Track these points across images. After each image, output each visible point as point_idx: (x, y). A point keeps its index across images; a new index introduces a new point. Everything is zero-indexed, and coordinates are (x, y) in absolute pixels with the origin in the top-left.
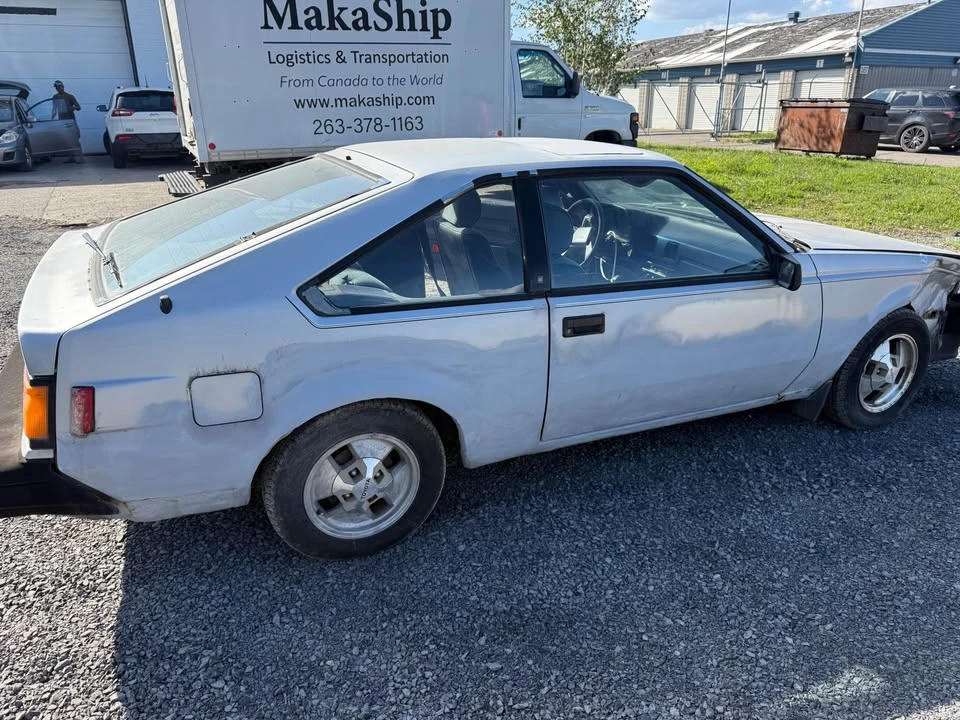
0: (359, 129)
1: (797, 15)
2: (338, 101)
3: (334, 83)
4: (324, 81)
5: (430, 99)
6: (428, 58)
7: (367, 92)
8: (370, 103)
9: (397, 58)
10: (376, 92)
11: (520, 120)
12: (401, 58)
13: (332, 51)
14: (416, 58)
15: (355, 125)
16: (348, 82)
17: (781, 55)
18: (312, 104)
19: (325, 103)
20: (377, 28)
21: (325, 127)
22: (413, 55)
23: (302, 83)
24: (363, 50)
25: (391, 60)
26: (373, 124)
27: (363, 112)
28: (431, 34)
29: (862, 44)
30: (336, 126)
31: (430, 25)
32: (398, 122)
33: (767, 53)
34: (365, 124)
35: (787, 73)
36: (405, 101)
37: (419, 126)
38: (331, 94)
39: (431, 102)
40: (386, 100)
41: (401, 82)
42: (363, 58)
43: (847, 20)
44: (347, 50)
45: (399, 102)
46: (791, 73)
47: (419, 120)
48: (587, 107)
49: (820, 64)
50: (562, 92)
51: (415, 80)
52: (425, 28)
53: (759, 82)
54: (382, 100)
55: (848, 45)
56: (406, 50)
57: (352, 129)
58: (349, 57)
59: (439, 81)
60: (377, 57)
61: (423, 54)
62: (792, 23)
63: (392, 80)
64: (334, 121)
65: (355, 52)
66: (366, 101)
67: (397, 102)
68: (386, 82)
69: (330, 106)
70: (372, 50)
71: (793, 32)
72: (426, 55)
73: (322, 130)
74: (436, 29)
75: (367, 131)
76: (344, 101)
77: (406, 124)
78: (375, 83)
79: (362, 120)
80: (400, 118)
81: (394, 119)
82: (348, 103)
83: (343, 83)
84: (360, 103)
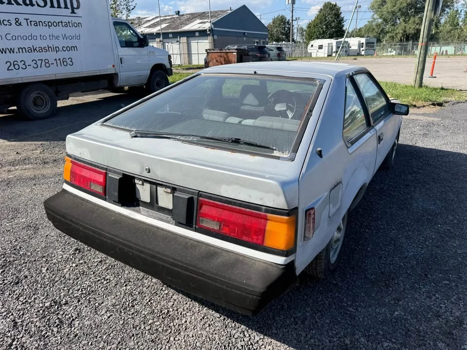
0: (36, 66)
1: (179, 12)
2: (20, 50)
3: (15, 38)
4: (9, 37)
5: (74, 48)
6: (71, 24)
7: (38, 44)
8: (41, 51)
9: (52, 24)
10: (44, 44)
11: (121, 59)
12: (55, 24)
13: (12, 18)
14: (63, 24)
15: (33, 64)
16: (25, 38)
17: (179, 30)
19: (12, 51)
20: (38, 5)
21: (14, 66)
22: (62, 22)
24: (32, 18)
25: (50, 25)
26: (43, 63)
27: (36, 56)
28: (70, 10)
29: (213, 26)
30: (21, 65)
31: (69, 6)
32: (58, 62)
33: (173, 29)
34: (39, 63)
35: (184, 38)
36: (61, 49)
37: (71, 63)
38: (15, 45)
39: (76, 49)
40: (50, 48)
41: (57, 38)
42: (33, 23)
43: (202, 15)
44: (21, 18)
45: (58, 50)
46: (186, 38)
47: (70, 60)
48: (150, 52)
49: (197, 34)
50: (137, 44)
51: (65, 37)
52: (66, 7)
53: (177, 42)
54: (47, 49)
55: (207, 26)
56: (58, 19)
57: (31, 66)
58: (24, 23)
59: (78, 38)
60: (41, 23)
61: (67, 22)
62: (177, 16)
63: (52, 36)
64: (19, 61)
65: (27, 19)
66: (38, 49)
67: (56, 49)
68: (48, 37)
69: (15, 52)
70: (38, 19)
71: (180, 20)
72: (69, 23)
73: (12, 67)
74: (73, 8)
75: (41, 67)
76: (24, 49)
77: (63, 62)
78: (42, 38)
79: (37, 60)
80: (60, 59)
81: (56, 59)
82: (27, 50)
83: (22, 38)
84: (34, 50)
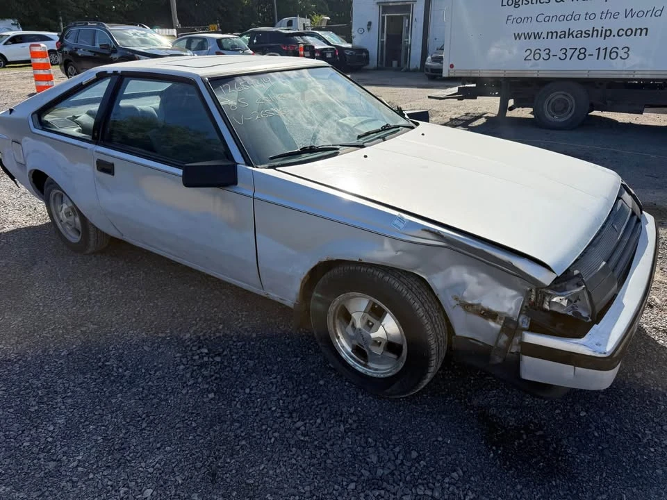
0: (563, 57)
2: (550, 34)
3: (549, 19)
4: (541, 18)
5: (644, 31)
7: (578, 26)
8: (579, 35)
10: (586, 26)
15: (560, 54)
16: (562, 18)
18: (528, 36)
19: (538, 36)
21: (534, 55)
23: (522, 20)
26: (577, 53)
27: (570, 42)
30: (544, 55)
32: (602, 53)
34: (569, 53)
36: (615, 32)
37: (625, 56)
38: (544, 28)
39: (644, 33)
40: (595, 32)
41: (615, 16)
45: (608, 34)
47: (626, 50)
51: (630, 13)
54: (591, 33)
57: (558, 57)
59: (659, 13)
63: (606, 14)
64: (542, 50)
66: (575, 34)
67: (607, 34)
68: (599, 16)
69: (541, 38)
73: (531, 57)
75: (570, 59)
76: (555, 34)
77: (611, 53)
78: (587, 18)
79: (568, 49)
80: (606, 49)
81: (599, 49)
82: (558, 35)
83: (558, 18)
84: (569, 35)
